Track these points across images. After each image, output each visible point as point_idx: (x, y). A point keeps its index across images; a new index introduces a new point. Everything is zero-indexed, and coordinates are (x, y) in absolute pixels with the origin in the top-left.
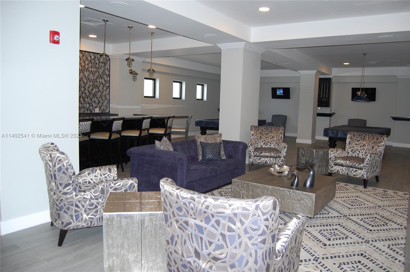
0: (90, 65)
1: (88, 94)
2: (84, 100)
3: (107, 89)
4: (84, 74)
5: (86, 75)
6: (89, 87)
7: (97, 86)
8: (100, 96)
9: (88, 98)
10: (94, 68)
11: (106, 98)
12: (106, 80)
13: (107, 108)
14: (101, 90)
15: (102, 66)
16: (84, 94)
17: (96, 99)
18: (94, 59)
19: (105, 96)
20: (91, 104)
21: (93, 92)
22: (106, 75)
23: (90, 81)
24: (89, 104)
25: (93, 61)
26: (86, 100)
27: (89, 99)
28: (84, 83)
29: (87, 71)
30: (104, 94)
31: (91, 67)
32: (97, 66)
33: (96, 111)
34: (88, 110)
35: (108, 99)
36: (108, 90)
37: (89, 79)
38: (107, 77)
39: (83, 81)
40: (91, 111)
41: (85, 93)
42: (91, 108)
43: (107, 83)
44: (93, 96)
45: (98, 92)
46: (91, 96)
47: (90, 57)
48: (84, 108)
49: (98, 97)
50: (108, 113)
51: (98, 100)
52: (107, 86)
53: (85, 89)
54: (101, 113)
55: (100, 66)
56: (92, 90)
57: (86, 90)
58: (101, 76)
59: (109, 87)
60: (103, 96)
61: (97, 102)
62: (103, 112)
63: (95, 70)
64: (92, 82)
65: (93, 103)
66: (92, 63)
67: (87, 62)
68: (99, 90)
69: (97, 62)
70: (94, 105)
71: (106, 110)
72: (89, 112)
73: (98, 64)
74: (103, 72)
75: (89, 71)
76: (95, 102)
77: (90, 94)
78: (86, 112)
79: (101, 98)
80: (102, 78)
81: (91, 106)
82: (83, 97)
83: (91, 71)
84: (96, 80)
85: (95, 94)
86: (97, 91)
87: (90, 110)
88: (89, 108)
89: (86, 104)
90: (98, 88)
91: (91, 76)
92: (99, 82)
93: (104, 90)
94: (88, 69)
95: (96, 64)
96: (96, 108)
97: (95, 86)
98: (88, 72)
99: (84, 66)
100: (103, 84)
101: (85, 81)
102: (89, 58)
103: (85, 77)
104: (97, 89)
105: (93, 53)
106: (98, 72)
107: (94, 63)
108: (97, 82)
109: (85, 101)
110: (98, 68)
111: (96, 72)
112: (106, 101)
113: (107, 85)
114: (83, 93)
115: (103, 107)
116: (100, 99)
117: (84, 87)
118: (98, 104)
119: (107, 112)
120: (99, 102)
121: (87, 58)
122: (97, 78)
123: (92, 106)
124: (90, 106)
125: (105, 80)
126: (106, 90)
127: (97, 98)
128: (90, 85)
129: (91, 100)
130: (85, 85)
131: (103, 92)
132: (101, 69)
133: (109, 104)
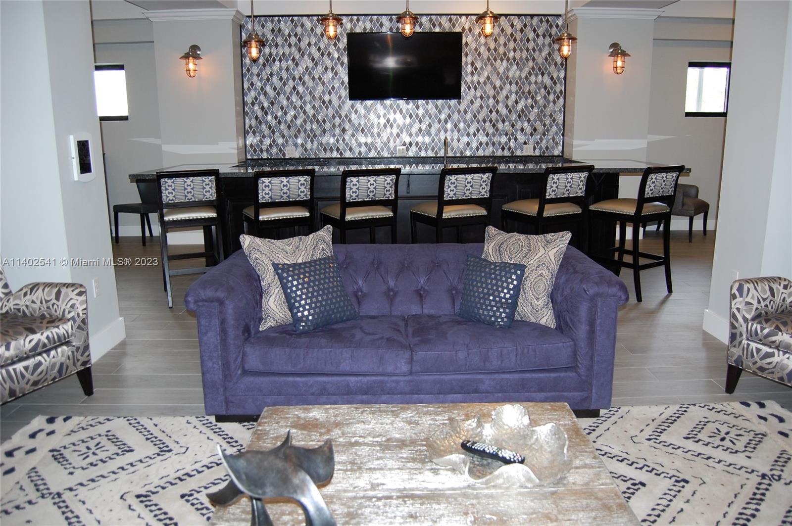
0: (511, 45)
1: (504, 111)
2: (494, 126)
3: (558, 98)
4: (495, 69)
5: (501, 70)
6: (507, 97)
7: (529, 92)
8: (538, 116)
9: (503, 121)
10: (521, 51)
11: (554, 120)
12: (555, 77)
13: (557, 144)
14: (541, 102)
15: (544, 45)
16: (494, 113)
17: (526, 124)
18: (522, 31)
19: (551, 116)
20: (513, 134)
21: (519, 107)
22: (556, 64)
23: (511, 83)
24: (506, 135)
25: (518, 36)
26: (500, 126)
27: (507, 123)
28: (495, 88)
29: (502, 60)
30: (548, 111)
31: (515, 50)
32: (531, 45)
33: (526, 152)
34: (503, 149)
35: (561, 122)
36: (561, 100)
37: (507, 78)
38: (559, 71)
39: (492, 83)
40: (513, 153)
41: (497, 112)
42: (512, 144)
43: (558, 85)
44: (519, 116)
45: (532, 107)
46: (514, 117)
47: (512, 26)
48: (494, 144)
49: (532, 119)
50: (558, 156)
51: (532, 126)
52: (558, 90)
53: (497, 102)
54: (540, 156)
55: (537, 45)
56: (517, 102)
57: (500, 104)
58: (540, 69)
59: (564, 94)
60: (545, 116)
61: (528, 130)
62: (544, 152)
63: (524, 57)
64: (517, 83)
65: (519, 132)
66: (515, 40)
67: (502, 40)
68: (536, 102)
69: (531, 35)
70: (521, 138)
71: (553, 148)
72: (506, 153)
73: (534, 41)
74: (546, 59)
75: (508, 60)
76: (522, 130)
77: (510, 111)
78: (499, 153)
79: (541, 121)
80: (543, 74)
81: (513, 140)
82: (491, 121)
83: (514, 59)
84: (526, 78)
85: (522, 111)
86: (529, 105)
87: (509, 149)
88: (506, 143)
89: (500, 135)
90: (533, 98)
91: (514, 72)
92: (536, 83)
93: (549, 102)
94: (505, 54)
95: (528, 40)
96: (525, 143)
97: (523, 93)
98: (505, 62)
99: (495, 50)
100: (545, 88)
101: (498, 83)
102: (509, 30)
103: (498, 74)
104: (530, 101)
105: (519, 16)
106: (534, 59)
107: (521, 40)
108: (530, 84)
109: (497, 130)
110: (534, 50)
111: (527, 60)
112: (554, 129)
113: (559, 88)
114: (491, 112)
115: (544, 141)
116: (538, 124)
117: (494, 97)
118: (532, 135)
119: (557, 152)
120: (535, 130)
121: (503, 30)
122: (530, 74)
123: (516, 139)
124: (510, 140)
125: (552, 78)
126: (554, 102)
127: (529, 121)
128: (510, 92)
129: (513, 126)
130: (498, 93)
131: (545, 106)
132: (540, 51)
133: (563, 135)
